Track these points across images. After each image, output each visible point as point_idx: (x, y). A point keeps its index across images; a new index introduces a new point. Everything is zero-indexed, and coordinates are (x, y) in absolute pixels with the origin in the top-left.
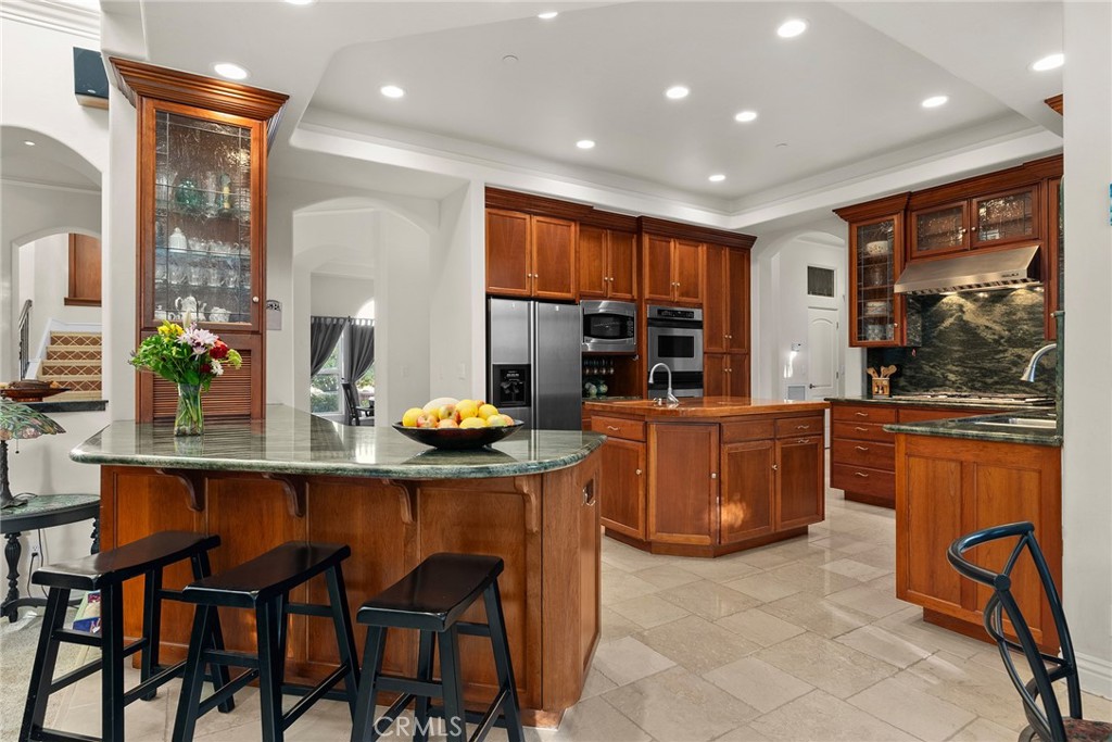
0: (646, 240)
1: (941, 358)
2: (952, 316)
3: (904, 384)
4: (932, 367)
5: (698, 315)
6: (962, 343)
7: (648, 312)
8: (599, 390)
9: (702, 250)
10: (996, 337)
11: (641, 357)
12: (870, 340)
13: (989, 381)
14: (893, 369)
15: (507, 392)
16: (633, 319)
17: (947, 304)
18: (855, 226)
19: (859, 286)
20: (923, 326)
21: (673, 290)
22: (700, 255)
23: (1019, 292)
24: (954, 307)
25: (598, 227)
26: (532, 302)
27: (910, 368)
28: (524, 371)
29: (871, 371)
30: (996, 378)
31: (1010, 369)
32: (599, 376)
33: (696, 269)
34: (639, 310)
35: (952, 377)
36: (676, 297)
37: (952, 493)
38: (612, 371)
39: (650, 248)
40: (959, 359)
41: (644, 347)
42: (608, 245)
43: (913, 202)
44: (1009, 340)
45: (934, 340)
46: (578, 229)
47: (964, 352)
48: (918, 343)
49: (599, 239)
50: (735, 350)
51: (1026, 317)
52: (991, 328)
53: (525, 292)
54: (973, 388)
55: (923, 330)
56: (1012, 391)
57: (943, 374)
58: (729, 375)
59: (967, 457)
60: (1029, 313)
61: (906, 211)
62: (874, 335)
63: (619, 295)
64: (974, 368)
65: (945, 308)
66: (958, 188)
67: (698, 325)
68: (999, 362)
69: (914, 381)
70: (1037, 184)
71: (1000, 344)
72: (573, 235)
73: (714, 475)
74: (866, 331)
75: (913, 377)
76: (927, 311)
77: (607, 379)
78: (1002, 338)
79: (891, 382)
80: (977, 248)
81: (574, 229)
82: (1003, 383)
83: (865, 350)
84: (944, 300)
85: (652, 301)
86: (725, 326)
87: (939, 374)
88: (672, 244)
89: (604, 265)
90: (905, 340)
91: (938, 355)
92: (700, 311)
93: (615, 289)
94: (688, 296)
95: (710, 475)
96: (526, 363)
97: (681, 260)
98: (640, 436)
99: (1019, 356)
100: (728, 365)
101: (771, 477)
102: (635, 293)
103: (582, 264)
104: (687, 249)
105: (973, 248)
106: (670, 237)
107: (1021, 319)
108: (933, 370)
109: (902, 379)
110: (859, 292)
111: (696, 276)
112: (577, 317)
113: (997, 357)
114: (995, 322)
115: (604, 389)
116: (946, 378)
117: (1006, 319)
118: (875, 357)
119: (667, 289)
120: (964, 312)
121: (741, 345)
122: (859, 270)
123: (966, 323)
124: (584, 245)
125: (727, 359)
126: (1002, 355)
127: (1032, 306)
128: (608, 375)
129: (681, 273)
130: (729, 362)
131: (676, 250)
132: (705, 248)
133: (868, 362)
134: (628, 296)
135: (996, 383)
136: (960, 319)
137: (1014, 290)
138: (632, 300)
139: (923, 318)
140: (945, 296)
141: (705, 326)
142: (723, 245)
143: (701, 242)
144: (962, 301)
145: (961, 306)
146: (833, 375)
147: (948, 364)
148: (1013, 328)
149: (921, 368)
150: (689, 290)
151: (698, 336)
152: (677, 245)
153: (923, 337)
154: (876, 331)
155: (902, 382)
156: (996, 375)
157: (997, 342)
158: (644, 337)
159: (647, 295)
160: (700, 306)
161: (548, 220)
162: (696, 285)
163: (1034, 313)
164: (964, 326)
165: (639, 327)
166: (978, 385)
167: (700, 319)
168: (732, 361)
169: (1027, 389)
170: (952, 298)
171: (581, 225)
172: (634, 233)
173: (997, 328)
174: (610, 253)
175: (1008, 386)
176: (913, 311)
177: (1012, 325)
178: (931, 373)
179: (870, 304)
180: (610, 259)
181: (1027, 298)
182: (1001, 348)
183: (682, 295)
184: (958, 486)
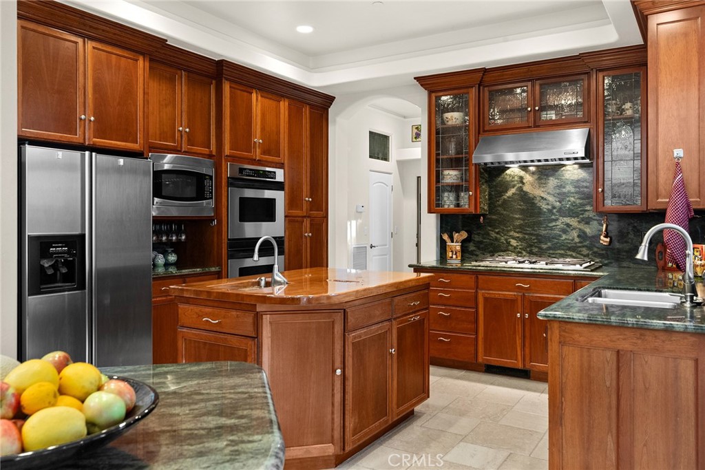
0: (226, 87)
1: (505, 225)
2: (514, 187)
3: (474, 248)
4: (498, 233)
5: (280, 176)
6: (522, 212)
7: (228, 170)
8: (166, 260)
9: (284, 105)
10: (550, 207)
11: (220, 222)
12: (446, 207)
13: (544, 246)
14: (464, 235)
15: (50, 272)
16: (211, 177)
17: (510, 175)
18: (433, 95)
19: (438, 155)
20: (490, 194)
21: (255, 147)
22: (282, 111)
23: (568, 168)
24: (516, 178)
25: (171, 66)
26: (87, 153)
27: (478, 234)
28: (76, 243)
29: (445, 237)
30: (549, 244)
31: (560, 236)
32: (170, 243)
33: (278, 126)
34: (218, 167)
35: (514, 242)
36: (258, 154)
37: (608, 384)
38: (183, 237)
39: (231, 98)
40: (520, 226)
41: (224, 210)
42: (182, 89)
43: (487, 78)
44: (560, 210)
45: (499, 208)
46: (147, 64)
47: (524, 220)
48: (486, 211)
49: (172, 80)
50: (314, 213)
51: (573, 190)
52: (545, 199)
53: (77, 138)
54: (531, 253)
55: (490, 199)
56: (563, 256)
57: (506, 240)
58: (308, 239)
59: (625, 345)
60: (576, 187)
61: (479, 86)
62: (449, 201)
63: (196, 149)
64: (532, 234)
65: (508, 179)
66: (525, 69)
67: (279, 186)
68: (551, 230)
69: (482, 246)
70: (587, 73)
71: (553, 214)
72: (140, 72)
73: (339, 372)
74: (442, 197)
75: (481, 242)
76: (494, 180)
77: (177, 247)
78: (554, 208)
79: (462, 246)
80: (539, 126)
81: (142, 64)
82: (554, 249)
83: (439, 215)
84: (508, 172)
85: (232, 158)
86: (306, 188)
87: (503, 239)
88: (254, 95)
89: (177, 112)
90: (478, 208)
91: (504, 222)
92: (282, 170)
93: (191, 142)
94: (269, 154)
95: (334, 371)
96: (78, 232)
97: (263, 115)
98: (249, 330)
99: (568, 225)
100: (308, 230)
101: (389, 362)
102: (213, 147)
103: (151, 108)
104: (269, 103)
105: (536, 126)
106: (253, 88)
107: (569, 192)
108: (498, 236)
109: (471, 244)
110: (438, 160)
111: (278, 133)
112: (146, 173)
113: (550, 225)
114: (549, 193)
115: (172, 258)
116: (509, 243)
117: (558, 191)
118: (448, 223)
119: (248, 146)
120: (523, 184)
121: (319, 209)
122: (437, 139)
123: (526, 193)
124: (154, 86)
125: (307, 223)
126: (554, 224)
127: (578, 181)
128: (179, 241)
129: (263, 129)
130: (308, 225)
131: (257, 102)
132: (287, 104)
133: (441, 227)
134: (206, 151)
135: (549, 248)
136: (520, 189)
137: (564, 165)
138: (210, 156)
139: (490, 187)
140: (509, 168)
141: (286, 187)
142: (304, 102)
143: (283, 96)
144: (522, 173)
145: (521, 178)
146: (389, 235)
147: (511, 230)
148: (563, 200)
149: (488, 234)
150: (271, 148)
151: (279, 197)
152: (259, 98)
153: (489, 205)
154: (451, 198)
155: (472, 247)
156: (550, 241)
157: (550, 211)
158: (224, 200)
159: (227, 150)
160: (281, 166)
161: (109, 49)
162: (278, 143)
163: (578, 187)
164: (524, 196)
165: (218, 187)
166: (535, 250)
167: (283, 181)
168: (311, 224)
169: (574, 254)
170: (514, 170)
171: (151, 60)
172: (212, 78)
173: (551, 199)
174: (185, 99)
175: (559, 252)
176: (483, 181)
177: (562, 196)
178: (496, 239)
179: (446, 172)
180: (185, 107)
181: (573, 174)
182: (553, 217)
183: (264, 152)
184: (614, 376)
